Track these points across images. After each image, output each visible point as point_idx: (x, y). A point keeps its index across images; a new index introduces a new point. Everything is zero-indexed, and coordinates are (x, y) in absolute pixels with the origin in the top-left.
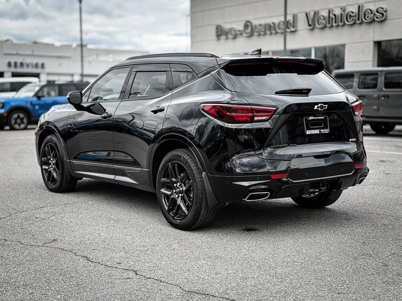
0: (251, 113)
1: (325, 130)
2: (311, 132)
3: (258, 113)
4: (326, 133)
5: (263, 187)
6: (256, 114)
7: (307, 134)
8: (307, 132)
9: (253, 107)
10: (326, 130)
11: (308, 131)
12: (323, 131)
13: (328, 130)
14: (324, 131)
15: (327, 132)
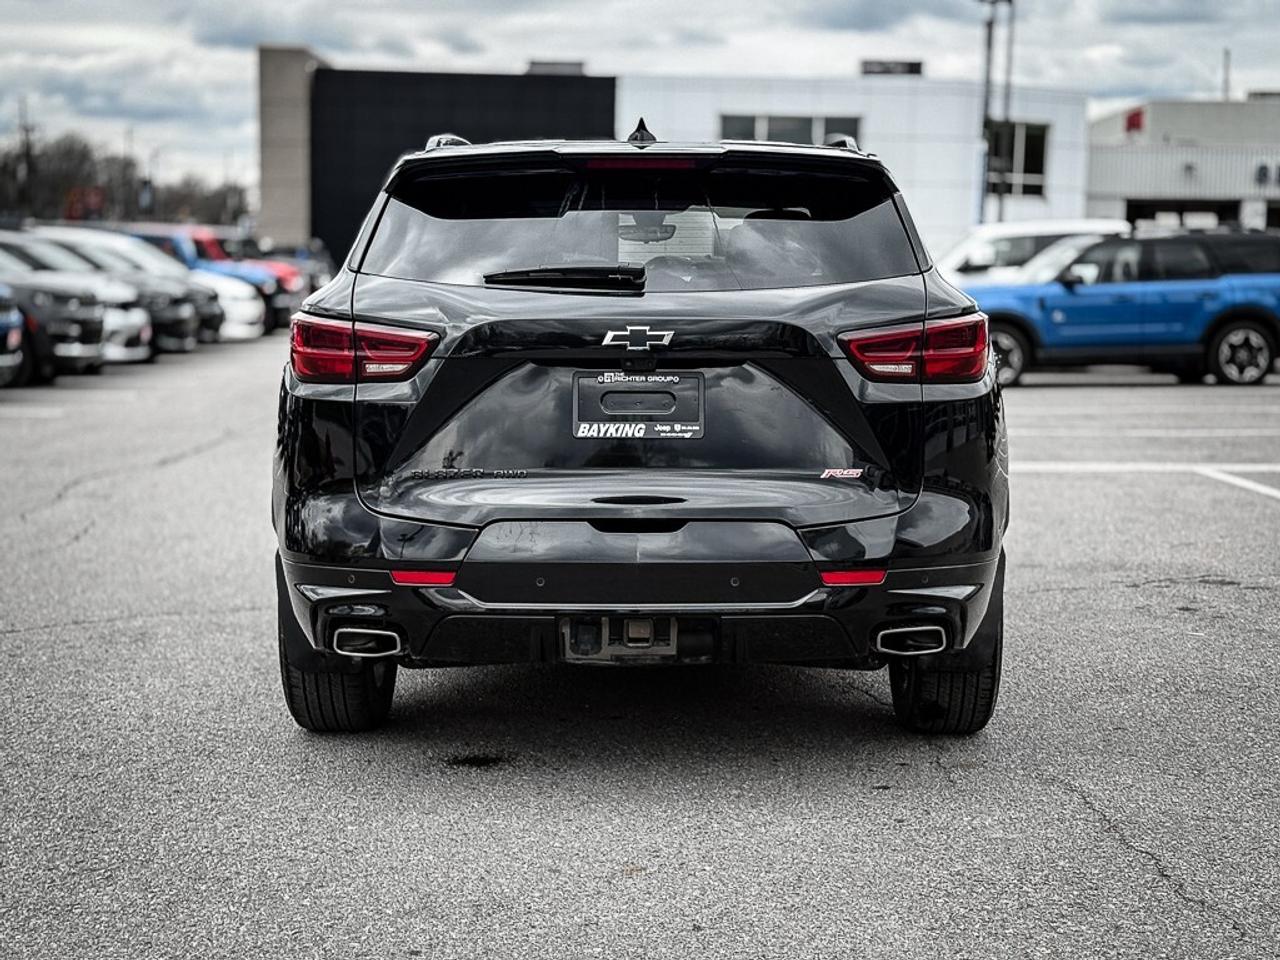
0: (350, 349)
1: (678, 427)
2: (603, 430)
3: (377, 349)
4: (683, 438)
5: (370, 610)
6: (369, 353)
7: (580, 434)
8: (581, 429)
9: (359, 326)
10: (684, 428)
11: (588, 426)
12: (668, 428)
13: (698, 428)
14: (673, 431)
15: (688, 435)
